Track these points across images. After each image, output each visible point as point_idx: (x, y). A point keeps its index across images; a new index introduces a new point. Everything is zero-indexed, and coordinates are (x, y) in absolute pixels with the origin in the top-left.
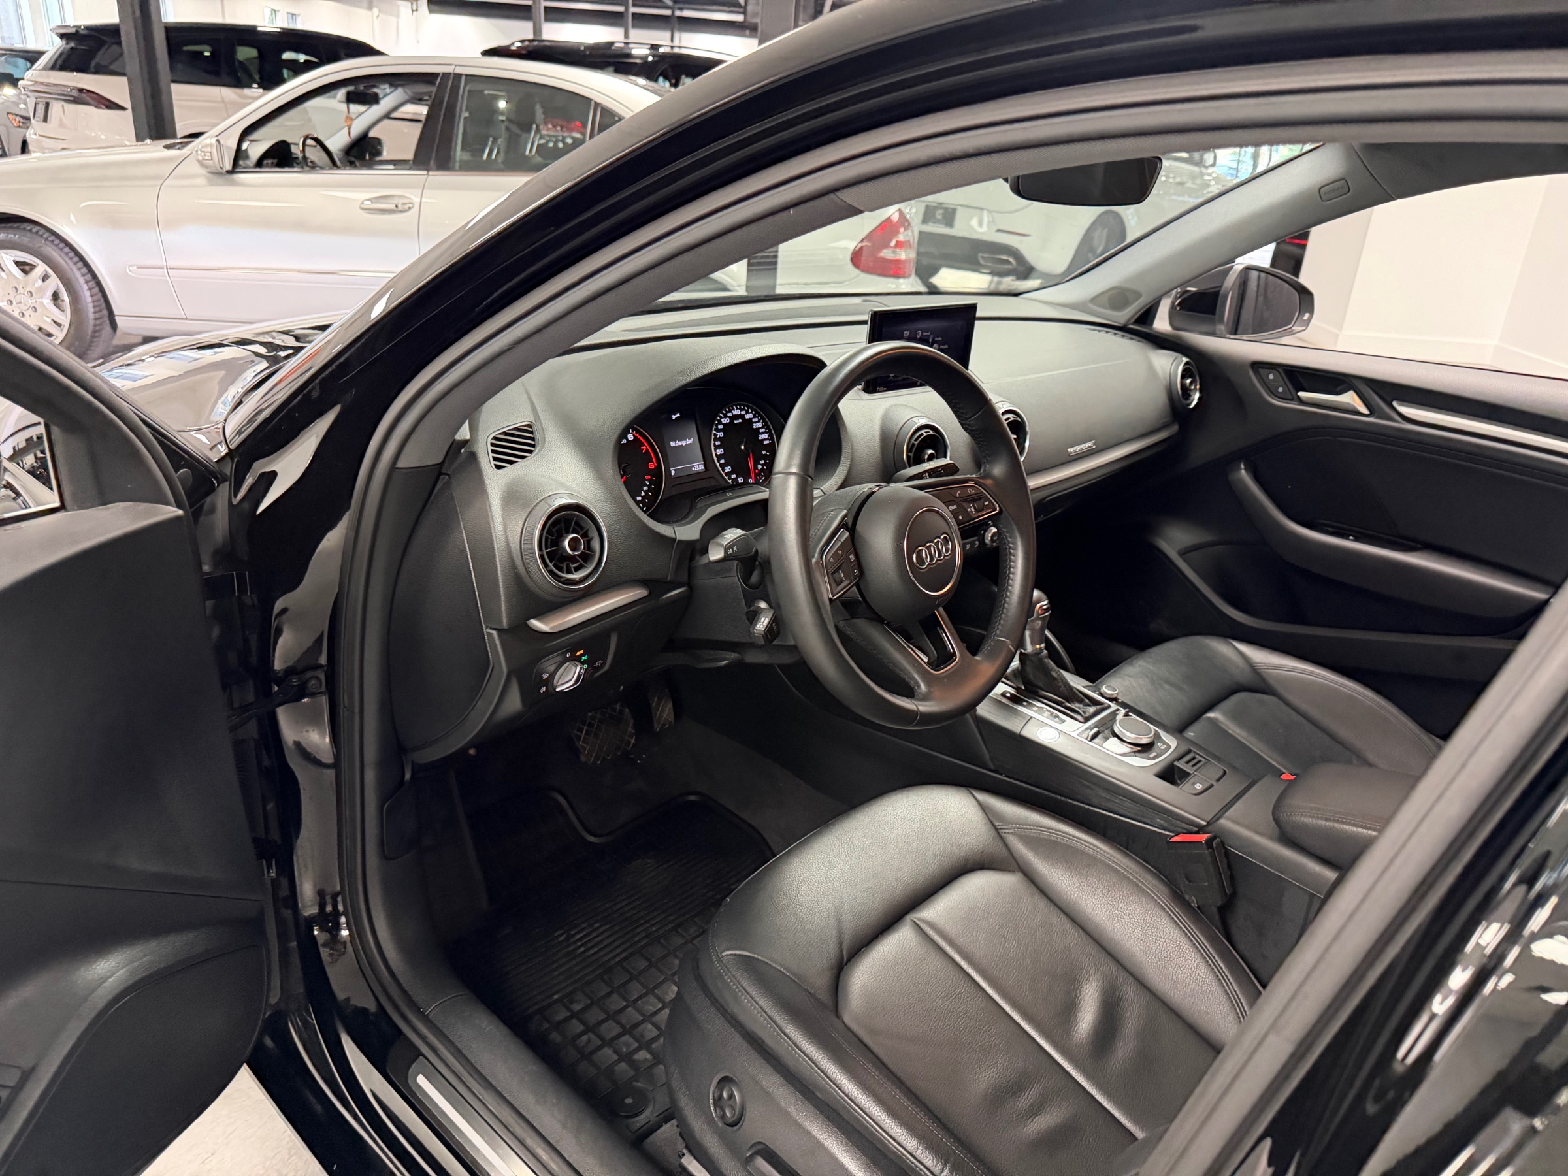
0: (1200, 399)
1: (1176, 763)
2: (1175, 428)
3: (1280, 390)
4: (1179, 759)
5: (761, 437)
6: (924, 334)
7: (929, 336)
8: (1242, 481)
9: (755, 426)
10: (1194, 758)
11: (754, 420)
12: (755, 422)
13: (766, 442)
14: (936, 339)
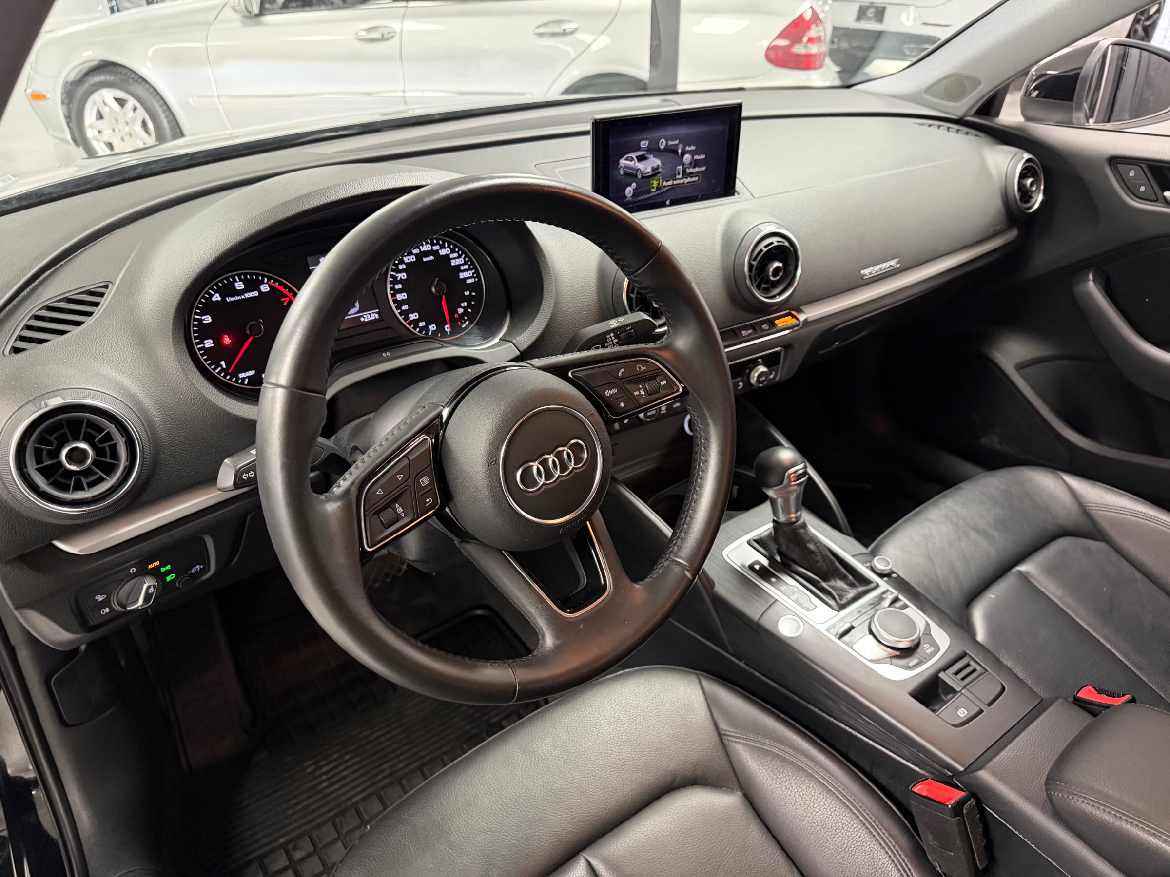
0: (1042, 203)
1: (942, 675)
2: (1013, 234)
3: (1142, 189)
4: (945, 669)
5: (462, 275)
6: (670, 143)
7: (677, 145)
8: (1089, 294)
9: (453, 263)
10: (968, 665)
11: (452, 256)
12: (454, 258)
13: (469, 281)
14: (687, 148)
